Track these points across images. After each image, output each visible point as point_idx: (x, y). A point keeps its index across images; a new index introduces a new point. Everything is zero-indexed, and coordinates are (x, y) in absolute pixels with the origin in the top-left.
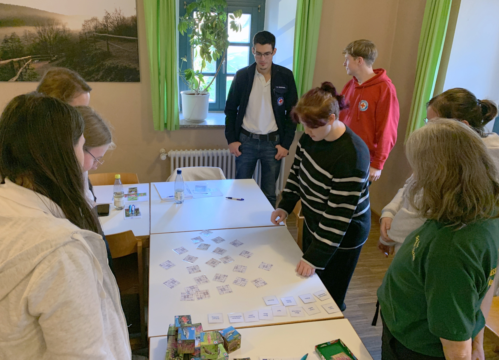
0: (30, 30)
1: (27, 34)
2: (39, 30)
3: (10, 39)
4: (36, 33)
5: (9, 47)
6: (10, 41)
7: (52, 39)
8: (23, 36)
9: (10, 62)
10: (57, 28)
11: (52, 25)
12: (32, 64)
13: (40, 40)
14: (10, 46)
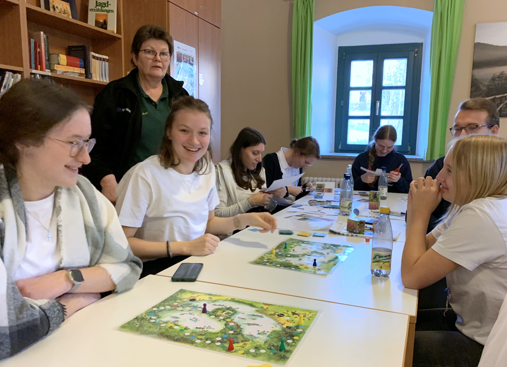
9: (493, 99)
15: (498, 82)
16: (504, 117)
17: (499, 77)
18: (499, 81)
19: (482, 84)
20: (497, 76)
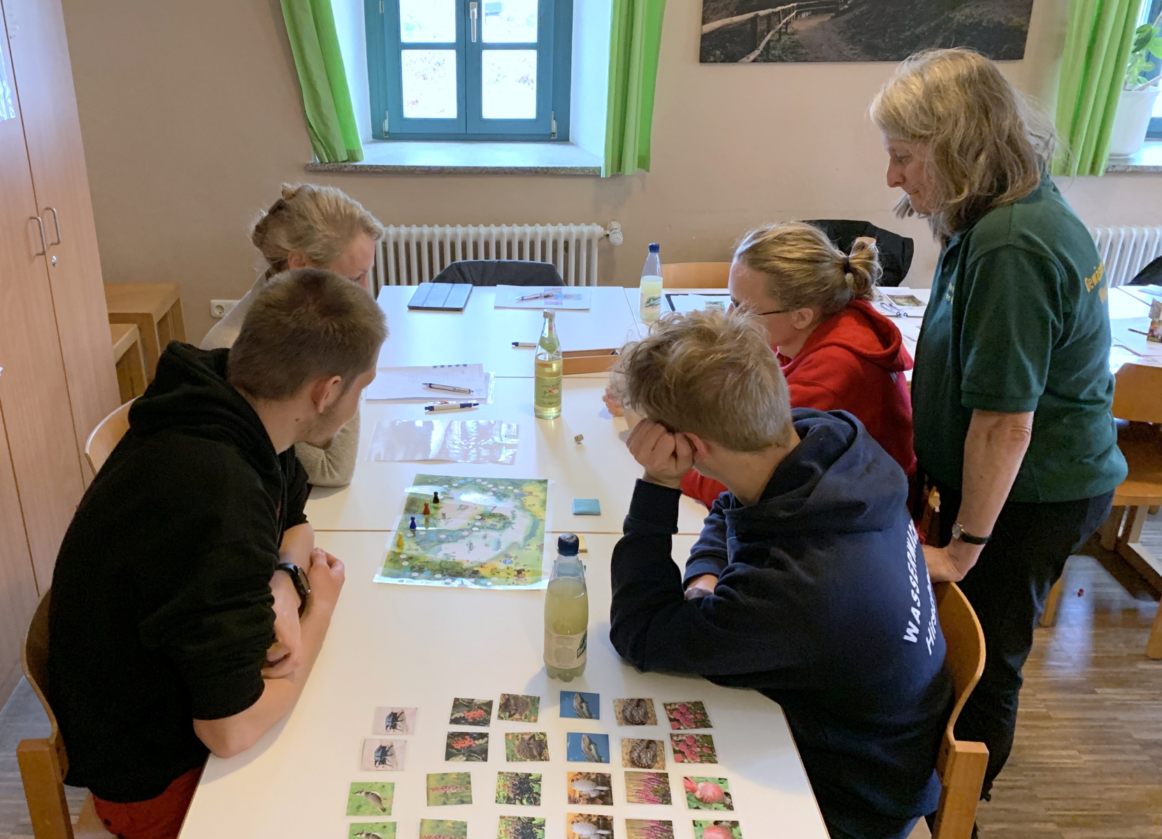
9: (751, 18)
16: (776, 61)
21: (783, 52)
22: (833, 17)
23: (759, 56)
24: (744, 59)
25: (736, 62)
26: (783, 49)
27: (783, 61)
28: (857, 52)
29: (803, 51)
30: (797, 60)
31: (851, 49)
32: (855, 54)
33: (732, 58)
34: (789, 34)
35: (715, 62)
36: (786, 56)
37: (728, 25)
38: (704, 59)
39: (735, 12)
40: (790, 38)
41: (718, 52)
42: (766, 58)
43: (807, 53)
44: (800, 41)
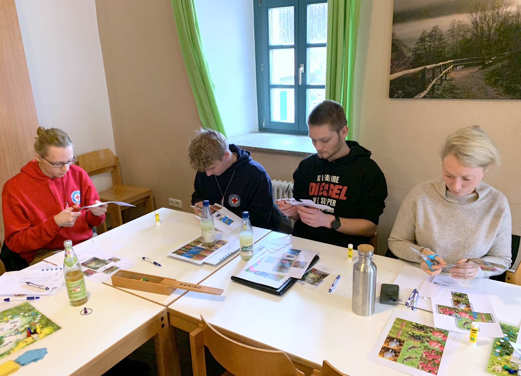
0: (461, 20)
1: (456, 26)
2: (476, 18)
3: (428, 36)
4: (470, 23)
5: (425, 49)
6: (428, 39)
7: (492, 31)
8: (449, 30)
9: (421, 70)
10: (506, 12)
11: (498, 8)
12: (452, 72)
13: (474, 34)
14: (426, 46)
15: (429, 44)
16: (439, 98)
17: (430, 36)
18: (430, 42)
19: (406, 46)
20: (428, 35)
21: (444, 92)
22: (480, 69)
23: (427, 94)
24: (417, 96)
25: (412, 98)
26: (443, 90)
27: (444, 98)
28: (499, 92)
29: (459, 92)
30: (454, 97)
31: (495, 91)
32: (498, 94)
33: (409, 95)
34: (448, 81)
35: (398, 97)
36: (446, 95)
37: (406, 75)
38: (391, 96)
39: (411, 67)
40: (448, 83)
41: (400, 92)
42: (432, 95)
43: (461, 93)
44: (456, 85)
